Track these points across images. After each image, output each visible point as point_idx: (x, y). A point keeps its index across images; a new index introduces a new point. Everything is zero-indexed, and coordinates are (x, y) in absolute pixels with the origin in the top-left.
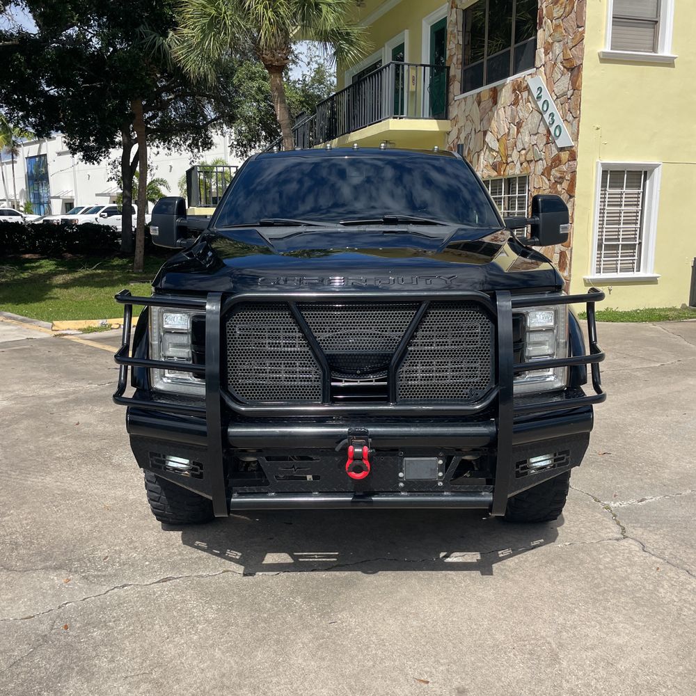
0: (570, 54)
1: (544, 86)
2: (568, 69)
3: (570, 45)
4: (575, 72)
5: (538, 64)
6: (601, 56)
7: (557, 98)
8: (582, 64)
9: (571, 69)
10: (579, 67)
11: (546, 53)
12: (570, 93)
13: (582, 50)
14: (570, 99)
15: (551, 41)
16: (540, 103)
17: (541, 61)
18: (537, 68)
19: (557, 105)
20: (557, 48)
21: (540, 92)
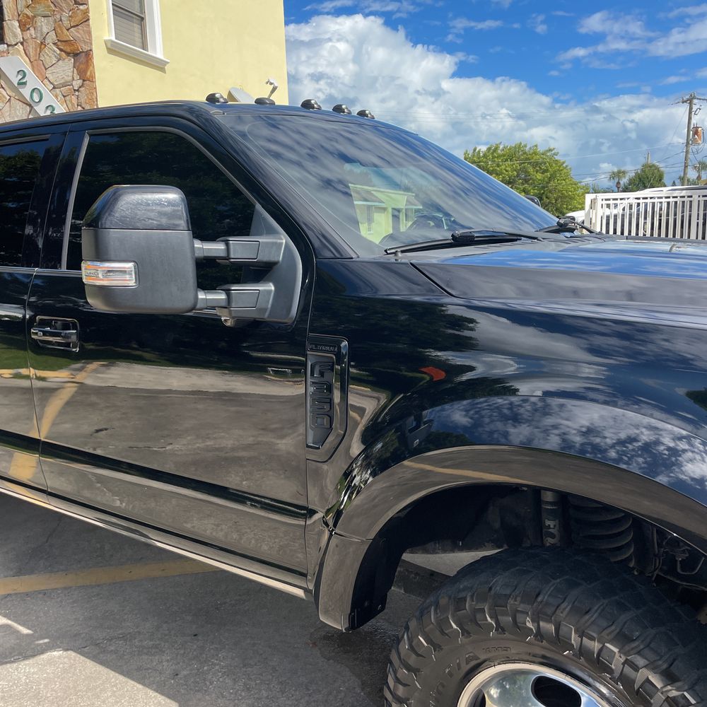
0: (69, 35)
1: (28, 68)
2: (68, 54)
3: (66, 23)
4: (82, 58)
5: (9, 38)
6: (109, 46)
7: (54, 88)
8: (91, 50)
9: (76, 55)
10: (88, 54)
11: (23, 27)
12: (77, 83)
13: (89, 33)
14: (78, 90)
15: (30, 14)
16: (26, 92)
17: (15, 36)
18: (8, 46)
19: (56, 97)
20: (45, 25)
21: (24, 77)
